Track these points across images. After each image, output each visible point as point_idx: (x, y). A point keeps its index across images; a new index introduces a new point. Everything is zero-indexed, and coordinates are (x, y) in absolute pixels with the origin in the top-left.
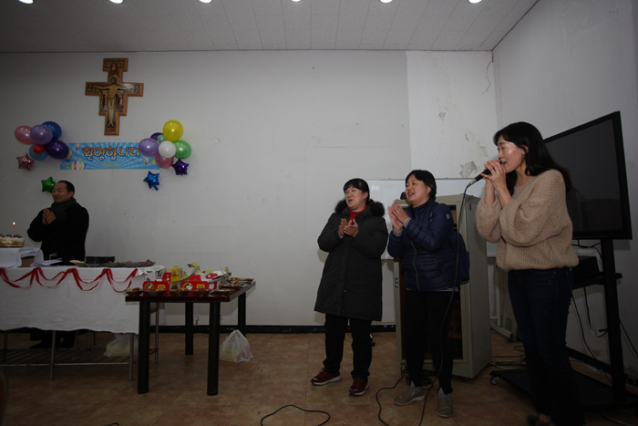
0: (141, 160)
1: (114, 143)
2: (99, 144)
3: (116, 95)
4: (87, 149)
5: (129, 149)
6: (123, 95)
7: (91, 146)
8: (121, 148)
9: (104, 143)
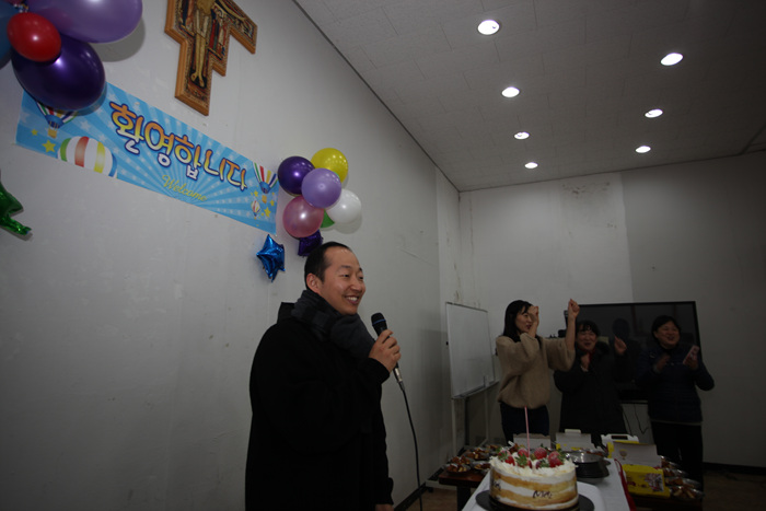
0: (246, 199)
1: (195, 132)
2: (159, 113)
3: (213, 14)
4: (126, 115)
5: (225, 161)
6: (225, 25)
7: (136, 109)
8: (210, 153)
9: (173, 120)
